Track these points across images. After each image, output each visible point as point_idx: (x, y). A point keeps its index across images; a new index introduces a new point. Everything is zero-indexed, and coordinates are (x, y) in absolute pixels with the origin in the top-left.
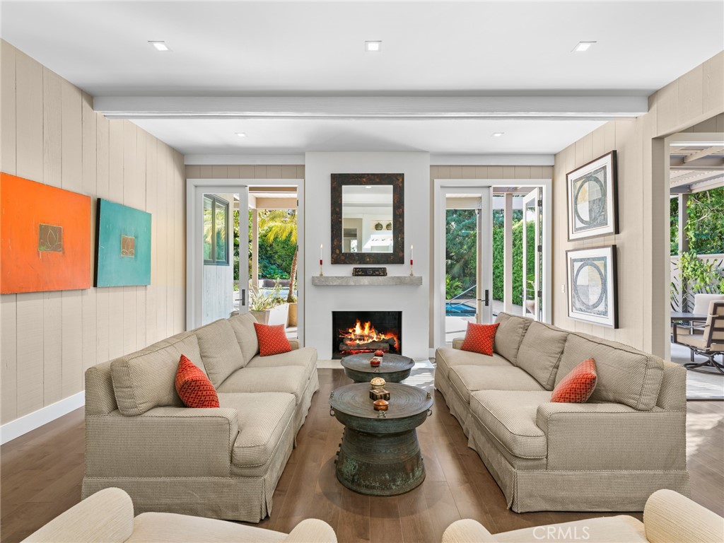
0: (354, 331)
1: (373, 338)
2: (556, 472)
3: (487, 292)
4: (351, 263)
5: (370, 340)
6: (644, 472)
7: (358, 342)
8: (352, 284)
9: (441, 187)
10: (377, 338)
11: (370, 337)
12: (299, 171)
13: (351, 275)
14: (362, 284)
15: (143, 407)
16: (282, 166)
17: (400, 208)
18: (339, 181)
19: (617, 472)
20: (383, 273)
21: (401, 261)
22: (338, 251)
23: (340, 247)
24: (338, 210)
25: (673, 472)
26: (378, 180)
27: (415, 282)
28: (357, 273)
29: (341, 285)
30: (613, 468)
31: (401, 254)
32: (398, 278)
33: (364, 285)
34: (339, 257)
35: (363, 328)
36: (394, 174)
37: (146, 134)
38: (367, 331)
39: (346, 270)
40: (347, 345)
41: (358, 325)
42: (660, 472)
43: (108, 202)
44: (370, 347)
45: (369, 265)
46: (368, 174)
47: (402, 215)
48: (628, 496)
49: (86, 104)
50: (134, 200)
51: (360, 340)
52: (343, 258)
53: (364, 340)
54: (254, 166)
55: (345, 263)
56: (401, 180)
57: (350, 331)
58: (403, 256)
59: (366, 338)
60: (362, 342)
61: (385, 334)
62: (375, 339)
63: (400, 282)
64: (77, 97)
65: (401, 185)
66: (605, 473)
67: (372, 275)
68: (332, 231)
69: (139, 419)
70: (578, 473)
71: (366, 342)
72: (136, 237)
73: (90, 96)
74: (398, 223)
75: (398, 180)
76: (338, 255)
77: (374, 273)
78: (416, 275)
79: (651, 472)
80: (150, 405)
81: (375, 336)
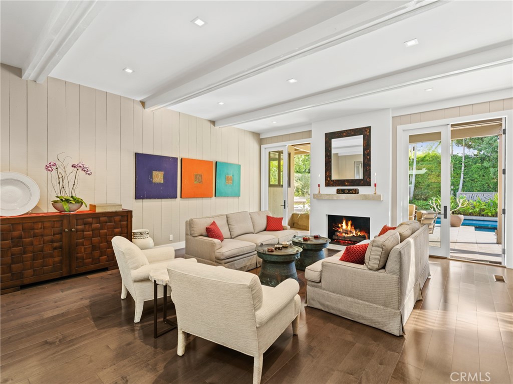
0: (342, 226)
1: (353, 233)
2: (325, 291)
3: (445, 208)
4: (336, 186)
5: (352, 235)
6: (372, 304)
7: (344, 234)
8: (335, 198)
9: (403, 130)
10: (355, 234)
11: (351, 232)
12: (309, 134)
13: (336, 193)
14: (341, 198)
15: (197, 234)
16: (302, 132)
17: (368, 149)
18: (329, 137)
19: (356, 300)
20: (356, 192)
21: (369, 184)
22: (329, 179)
23: (330, 177)
24: (329, 154)
25: (389, 309)
26: (353, 133)
27: (376, 198)
28: (339, 192)
29: (329, 198)
30: (354, 298)
31: (368, 180)
32: (364, 195)
33: (342, 200)
34: (329, 182)
35: (347, 225)
36: (363, 128)
37: (239, 129)
38: (349, 228)
39: (333, 190)
40: (337, 236)
41: (344, 222)
42: (382, 307)
43: (220, 162)
44: (352, 239)
45: (347, 187)
46: (347, 130)
47: (369, 154)
48: (361, 314)
49: (212, 126)
50: (233, 160)
51: (345, 233)
52: (332, 183)
53: (348, 234)
54: (289, 134)
55: (333, 186)
56: (368, 131)
57: (340, 226)
58: (370, 181)
59: (349, 233)
60: (346, 235)
61: (360, 231)
62: (354, 234)
63: (366, 198)
64: (209, 124)
65: (368, 134)
66: (349, 299)
67: (348, 193)
68: (326, 167)
69: (195, 238)
70: (335, 294)
71: (349, 235)
72: (233, 176)
73: (213, 122)
74: (366, 159)
75: (366, 131)
76: (329, 181)
77: (349, 192)
78: (378, 193)
79: (376, 306)
80: (199, 234)
81: (354, 232)
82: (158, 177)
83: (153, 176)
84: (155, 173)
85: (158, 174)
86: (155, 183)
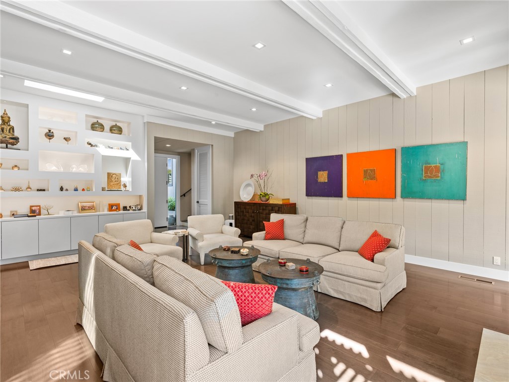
43: (408, 148)
82: (323, 177)
83: (319, 176)
84: (320, 173)
85: (323, 174)
86: (320, 183)
